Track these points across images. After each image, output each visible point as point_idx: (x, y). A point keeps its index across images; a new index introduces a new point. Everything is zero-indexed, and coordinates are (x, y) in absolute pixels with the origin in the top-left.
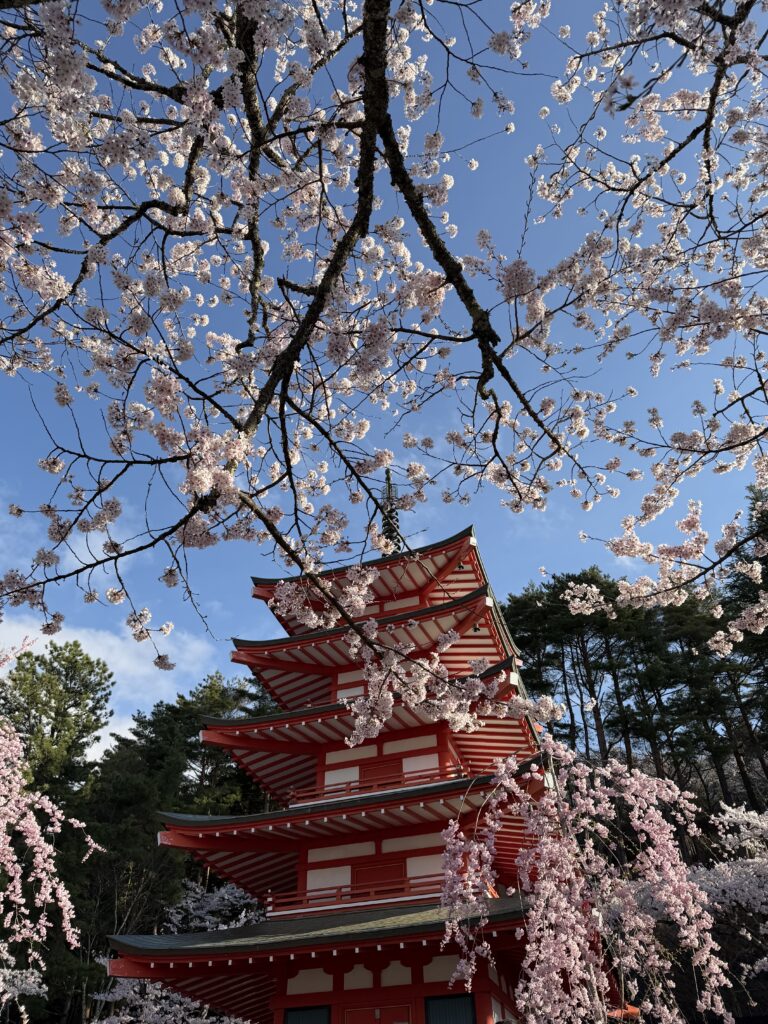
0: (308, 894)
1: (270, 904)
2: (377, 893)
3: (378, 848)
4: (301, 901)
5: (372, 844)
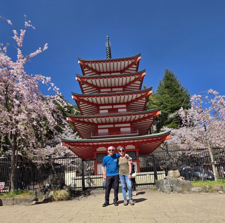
1: (92, 135)
2: (116, 134)
4: (98, 135)
5: (113, 125)
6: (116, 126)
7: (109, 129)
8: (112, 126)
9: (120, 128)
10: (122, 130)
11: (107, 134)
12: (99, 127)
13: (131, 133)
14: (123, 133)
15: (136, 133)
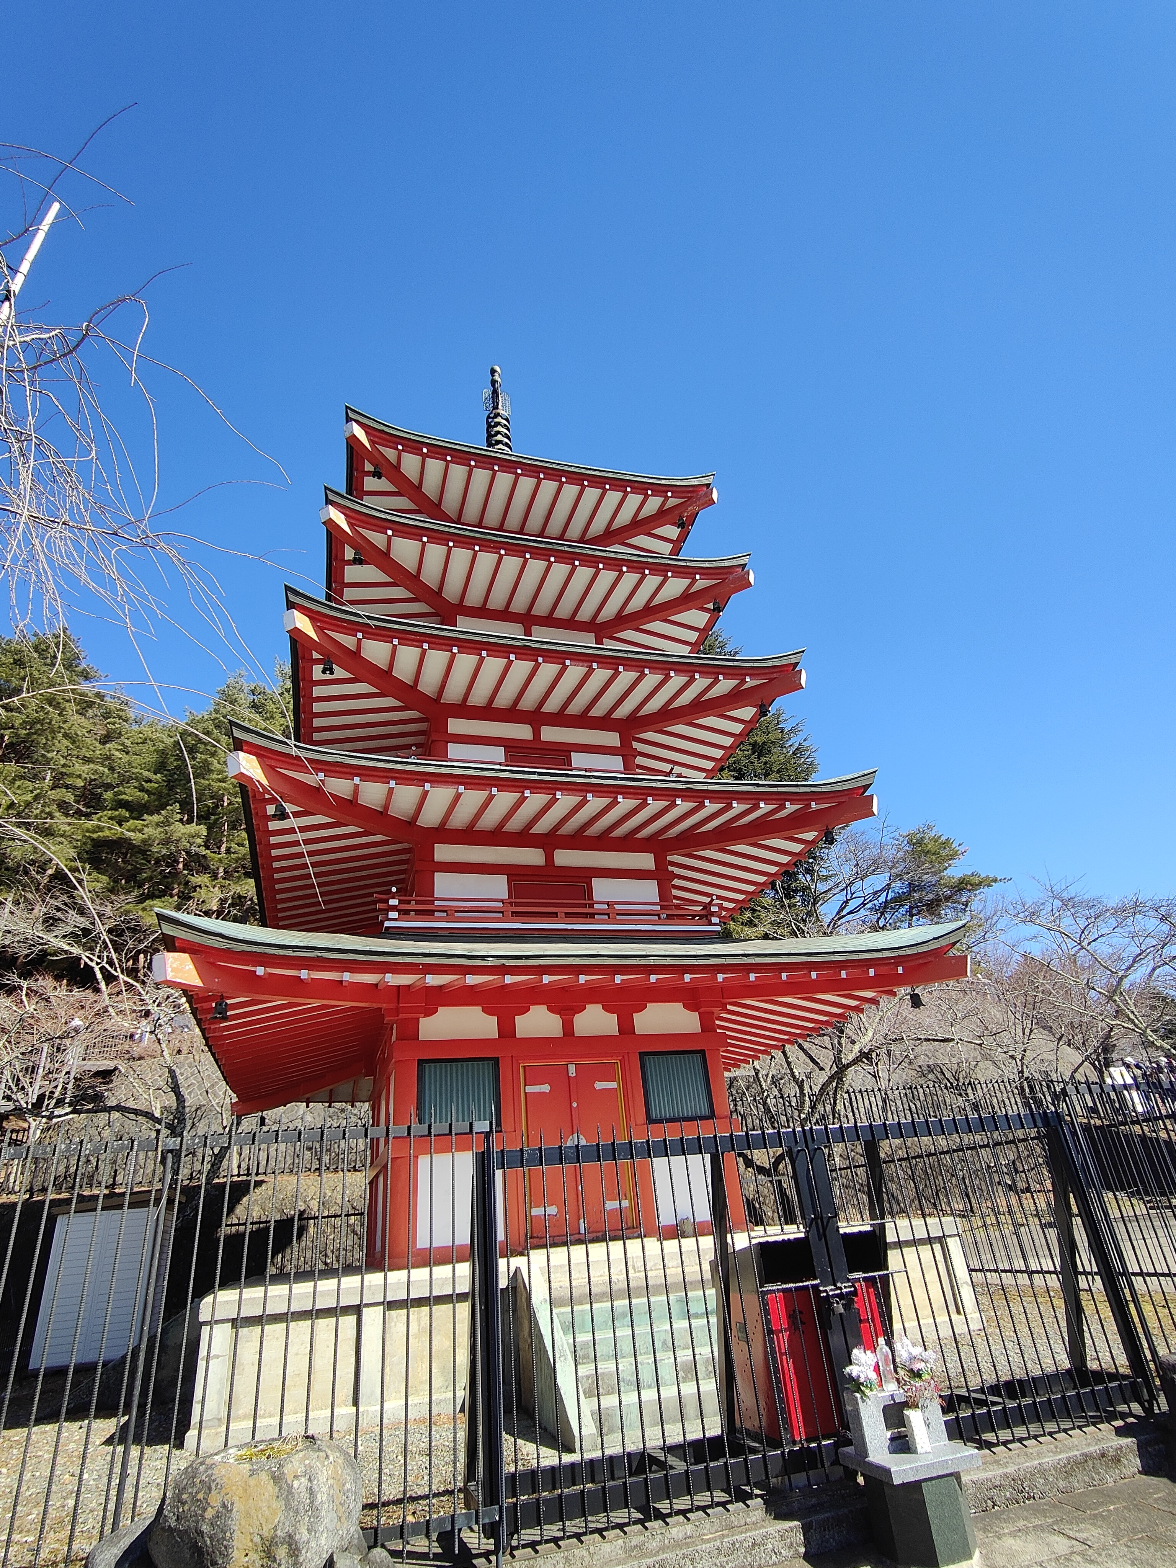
0: (438, 903)
1: (394, 908)
2: (568, 915)
3: (549, 858)
5: (540, 851)
6: (565, 858)
7: (513, 873)
8: (533, 857)
9: (591, 873)
11: (497, 912)
12: (443, 852)
13: (664, 917)
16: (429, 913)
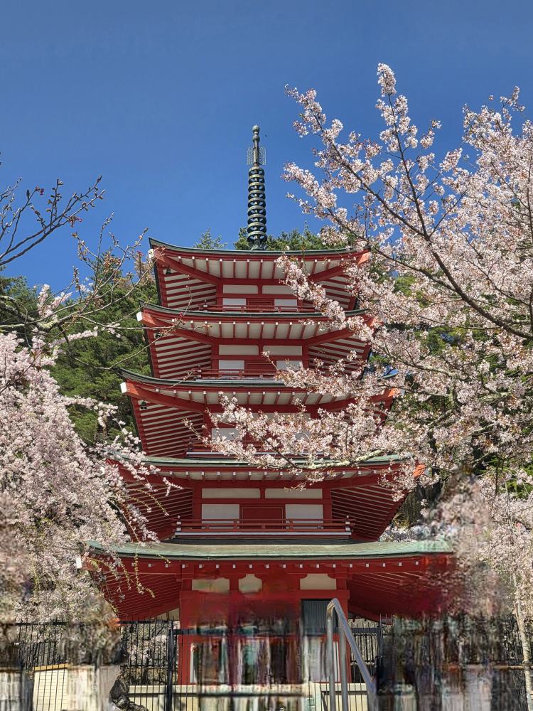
0: (203, 522)
1: (179, 526)
2: (267, 527)
3: (263, 493)
4: (200, 527)
5: (258, 490)
6: (271, 493)
7: (242, 502)
8: (253, 493)
9: (284, 502)
10: (292, 512)
11: (233, 527)
12: (207, 493)
13: (325, 527)
14: (293, 526)
15: (343, 527)
16: (198, 528)
